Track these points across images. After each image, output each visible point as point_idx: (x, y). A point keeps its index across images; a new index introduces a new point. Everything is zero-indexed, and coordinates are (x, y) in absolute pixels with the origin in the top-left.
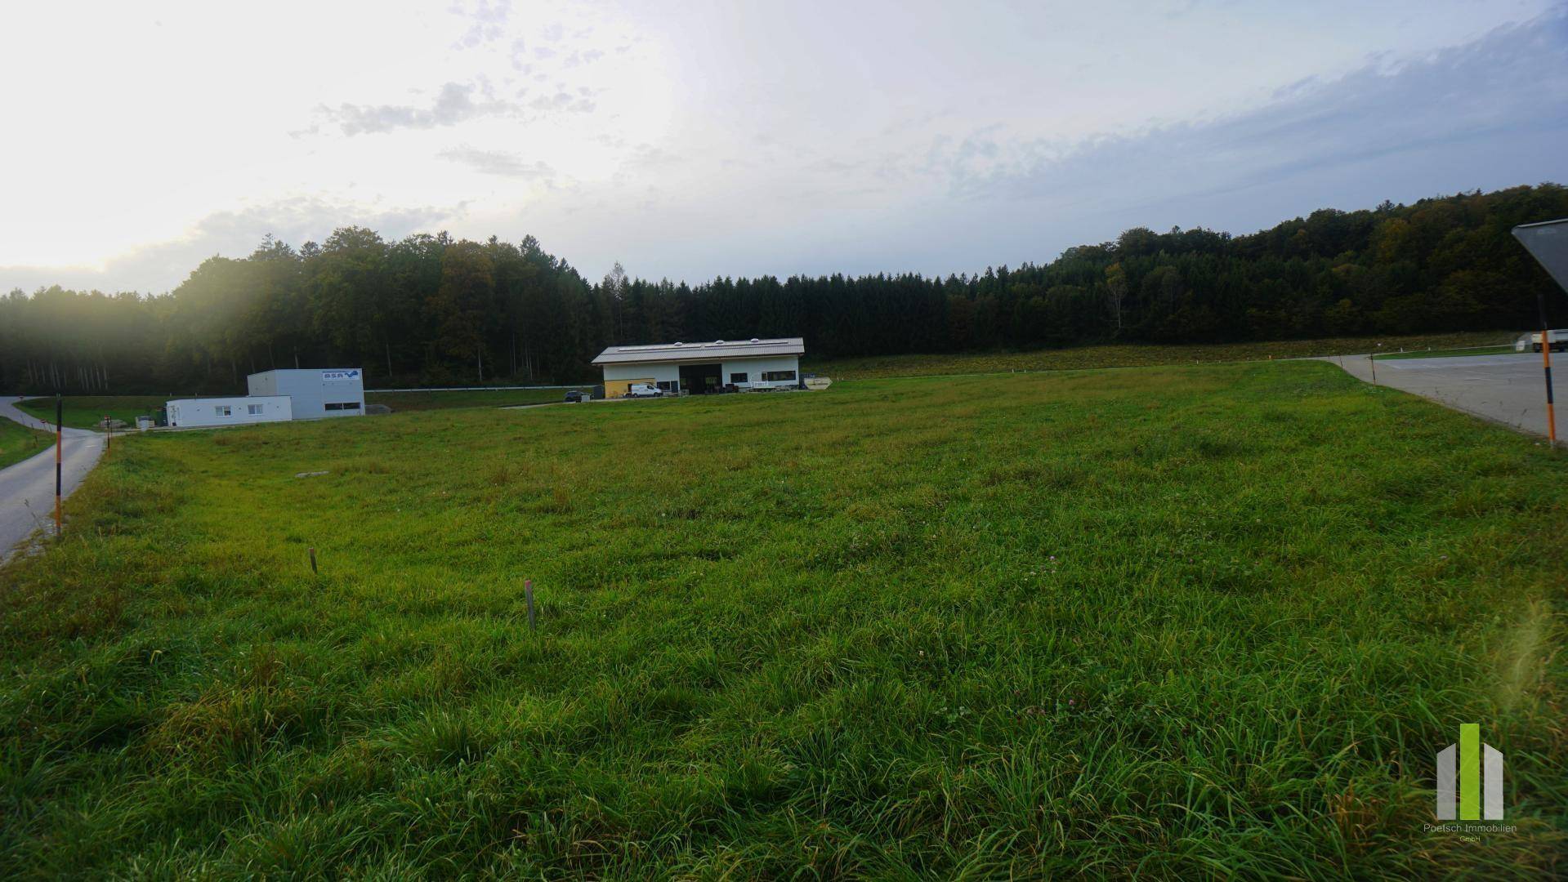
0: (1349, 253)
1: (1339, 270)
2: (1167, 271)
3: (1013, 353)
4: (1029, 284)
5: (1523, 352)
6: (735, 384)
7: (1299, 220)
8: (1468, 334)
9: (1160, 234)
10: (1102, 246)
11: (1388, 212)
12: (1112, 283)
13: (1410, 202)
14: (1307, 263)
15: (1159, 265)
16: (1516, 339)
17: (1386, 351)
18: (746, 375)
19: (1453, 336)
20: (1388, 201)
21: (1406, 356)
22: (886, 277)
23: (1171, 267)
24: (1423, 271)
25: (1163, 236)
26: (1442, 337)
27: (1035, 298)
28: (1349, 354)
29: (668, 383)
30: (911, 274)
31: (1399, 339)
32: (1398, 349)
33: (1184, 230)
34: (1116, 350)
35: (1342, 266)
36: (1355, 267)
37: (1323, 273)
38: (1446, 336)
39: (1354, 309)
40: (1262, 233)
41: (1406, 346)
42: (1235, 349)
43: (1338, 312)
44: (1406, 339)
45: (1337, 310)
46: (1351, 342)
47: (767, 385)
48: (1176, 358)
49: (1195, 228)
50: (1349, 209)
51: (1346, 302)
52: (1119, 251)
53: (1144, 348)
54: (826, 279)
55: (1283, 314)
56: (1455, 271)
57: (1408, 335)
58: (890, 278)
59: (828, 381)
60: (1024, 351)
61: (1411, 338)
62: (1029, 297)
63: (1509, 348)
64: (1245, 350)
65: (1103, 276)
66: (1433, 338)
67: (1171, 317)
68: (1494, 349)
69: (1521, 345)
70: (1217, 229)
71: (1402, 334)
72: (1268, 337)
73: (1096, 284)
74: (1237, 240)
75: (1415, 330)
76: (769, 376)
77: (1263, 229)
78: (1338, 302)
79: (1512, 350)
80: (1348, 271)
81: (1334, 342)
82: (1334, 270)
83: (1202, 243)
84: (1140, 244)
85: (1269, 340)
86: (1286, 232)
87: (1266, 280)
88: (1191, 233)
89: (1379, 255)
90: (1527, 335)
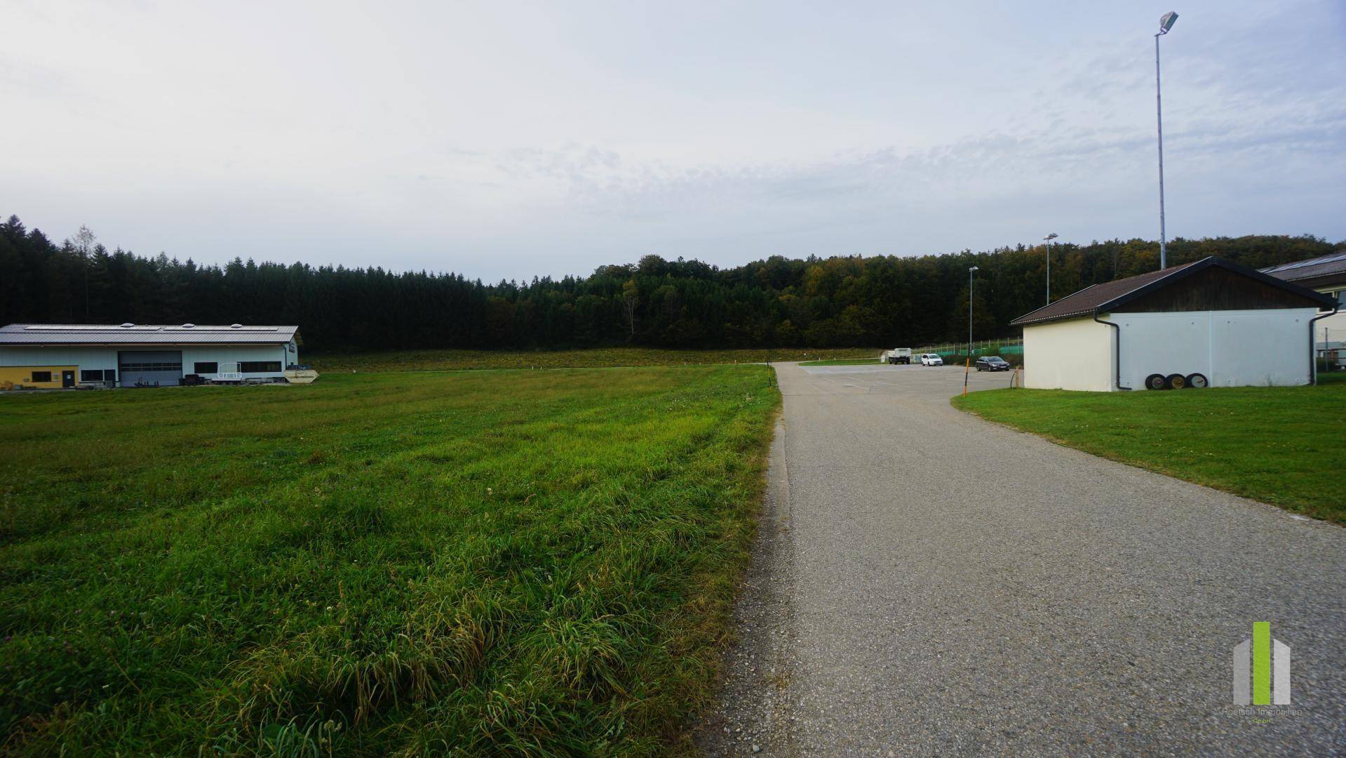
0: (791, 287)
1: (784, 298)
2: (669, 289)
3: (545, 351)
4: (562, 291)
5: (883, 363)
6: (201, 375)
7: (761, 261)
8: (857, 350)
9: (668, 261)
10: (626, 266)
11: (812, 261)
12: (627, 296)
13: (825, 257)
14: (764, 293)
15: (665, 284)
16: (881, 354)
17: (811, 359)
18: (215, 364)
19: (849, 350)
20: (813, 255)
21: (821, 364)
22: (428, 275)
23: (671, 286)
24: (832, 304)
25: (671, 263)
26: (843, 351)
27: (565, 304)
28: (789, 361)
29: (100, 372)
30: (453, 274)
31: (819, 351)
32: (817, 359)
33: (686, 260)
34: (629, 352)
35: (785, 296)
36: (793, 297)
37: (774, 300)
38: (844, 350)
39: (792, 328)
40: (739, 268)
41: (822, 356)
42: (716, 354)
43: (783, 329)
44: (823, 351)
45: (782, 327)
46: (791, 352)
47: (240, 376)
48: (672, 360)
49: (693, 259)
50: (792, 258)
51: (787, 322)
52: (639, 272)
53: (650, 351)
54: (363, 271)
55: (748, 328)
56: (849, 305)
57: (825, 348)
58: (432, 276)
59: (313, 374)
60: (555, 350)
61: (826, 351)
62: (560, 303)
63: (877, 360)
64: (723, 355)
65: (621, 289)
66: (838, 351)
67: (671, 326)
68: (870, 361)
69: (883, 358)
70: (711, 263)
71: (820, 347)
72: (740, 346)
73: (615, 295)
74: (722, 272)
75: (829, 345)
76: (245, 367)
77: (739, 266)
78: (783, 321)
79: (878, 361)
80: (789, 300)
81: (780, 351)
82: (780, 298)
83: (697, 271)
84: (654, 266)
85: (740, 349)
86: (752, 268)
87: (738, 302)
88: (690, 262)
89: (808, 290)
90: (886, 351)
